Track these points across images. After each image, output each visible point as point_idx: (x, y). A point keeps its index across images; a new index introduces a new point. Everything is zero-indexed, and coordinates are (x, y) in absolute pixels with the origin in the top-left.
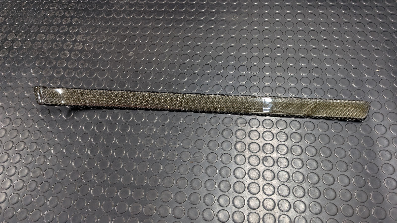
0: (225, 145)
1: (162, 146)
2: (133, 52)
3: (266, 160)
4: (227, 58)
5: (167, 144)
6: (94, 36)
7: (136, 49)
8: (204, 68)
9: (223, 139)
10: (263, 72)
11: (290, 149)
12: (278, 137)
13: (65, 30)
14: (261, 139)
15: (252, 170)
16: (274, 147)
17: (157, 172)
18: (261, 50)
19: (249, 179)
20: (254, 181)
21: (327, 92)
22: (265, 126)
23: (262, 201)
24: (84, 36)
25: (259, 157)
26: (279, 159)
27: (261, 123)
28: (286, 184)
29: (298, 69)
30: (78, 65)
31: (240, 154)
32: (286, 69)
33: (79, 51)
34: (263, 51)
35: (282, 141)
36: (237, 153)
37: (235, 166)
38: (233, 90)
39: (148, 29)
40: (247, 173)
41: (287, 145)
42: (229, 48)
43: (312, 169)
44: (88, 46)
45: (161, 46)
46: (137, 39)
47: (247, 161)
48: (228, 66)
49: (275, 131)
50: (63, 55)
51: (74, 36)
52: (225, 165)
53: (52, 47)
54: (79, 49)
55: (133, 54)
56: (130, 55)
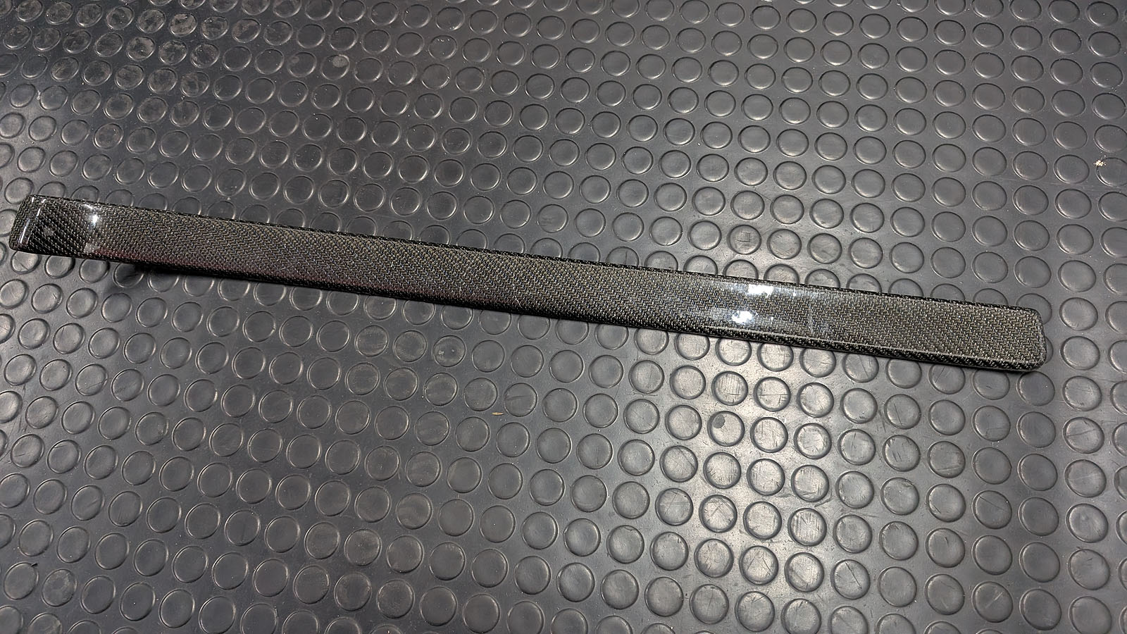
0: (601, 369)
1: (414, 358)
2: (347, 53)
4: (635, 91)
5: (428, 354)
7: (358, 44)
8: (561, 120)
9: (599, 351)
10: (741, 144)
11: (795, 393)
12: (763, 356)
14: (711, 358)
15: (674, 450)
16: (749, 384)
17: (392, 435)
19: (662, 478)
21: (933, 224)
23: (693, 546)
25: (700, 412)
26: (760, 423)
28: (772, 500)
29: (851, 142)
30: (178, 85)
31: (644, 398)
32: (812, 140)
33: (185, 40)
34: (749, 75)
35: (774, 367)
36: (635, 395)
37: (626, 435)
38: (642, 197)
40: (658, 457)
41: (789, 383)
42: (645, 60)
43: (856, 459)
44: (212, 25)
45: (434, 39)
46: (363, 13)
47: (661, 422)
48: (635, 119)
50: (134, 49)
52: (595, 431)
53: (102, 23)
54: (183, 33)
55: (348, 59)
56: (337, 62)
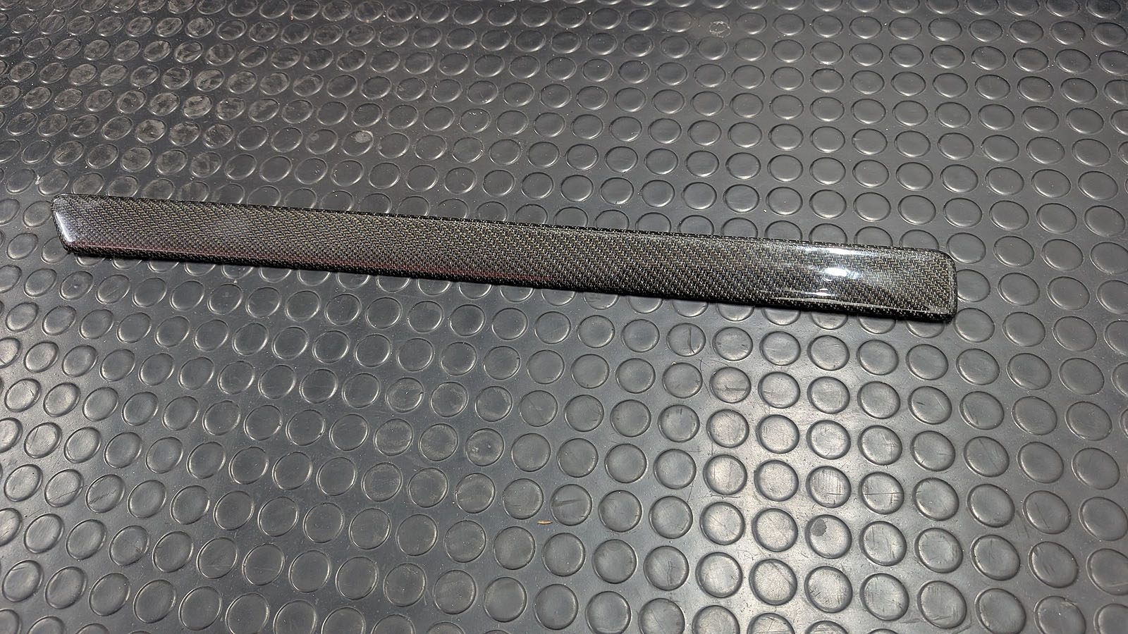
0: (670, 466)
1: (443, 455)
2: (371, 129)
3: (821, 532)
4: (688, 158)
5: (460, 451)
6: (249, 77)
7: (383, 120)
8: (606, 190)
9: (664, 444)
10: (813, 209)
11: (909, 491)
12: (864, 446)
13: (160, 56)
14: (802, 450)
15: (767, 565)
16: (851, 481)
17: (416, 549)
18: (807, 135)
19: (753, 601)
20: (771, 609)
21: (1049, 290)
22: (819, 404)
24: (218, 76)
25: (794, 516)
26: (870, 529)
27: (804, 390)
28: (896, 626)
29: (940, 205)
30: (188, 165)
31: (724, 499)
32: (895, 204)
33: (198, 121)
34: (815, 137)
35: (880, 460)
36: (712, 498)
37: (704, 547)
39: (427, 58)
40: (746, 574)
41: (900, 478)
42: (698, 127)
43: (998, 574)
44: (228, 106)
45: (464, 113)
46: (389, 89)
47: (747, 531)
48: (690, 187)
49: (852, 421)
50: (144, 132)
51: (185, 75)
52: (666, 542)
53: (113, 107)
54: (196, 115)
55: (372, 135)
56: (359, 138)
